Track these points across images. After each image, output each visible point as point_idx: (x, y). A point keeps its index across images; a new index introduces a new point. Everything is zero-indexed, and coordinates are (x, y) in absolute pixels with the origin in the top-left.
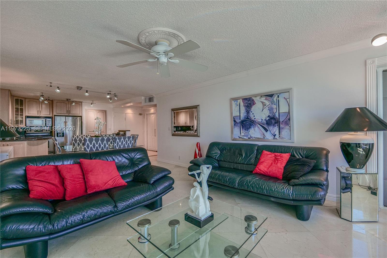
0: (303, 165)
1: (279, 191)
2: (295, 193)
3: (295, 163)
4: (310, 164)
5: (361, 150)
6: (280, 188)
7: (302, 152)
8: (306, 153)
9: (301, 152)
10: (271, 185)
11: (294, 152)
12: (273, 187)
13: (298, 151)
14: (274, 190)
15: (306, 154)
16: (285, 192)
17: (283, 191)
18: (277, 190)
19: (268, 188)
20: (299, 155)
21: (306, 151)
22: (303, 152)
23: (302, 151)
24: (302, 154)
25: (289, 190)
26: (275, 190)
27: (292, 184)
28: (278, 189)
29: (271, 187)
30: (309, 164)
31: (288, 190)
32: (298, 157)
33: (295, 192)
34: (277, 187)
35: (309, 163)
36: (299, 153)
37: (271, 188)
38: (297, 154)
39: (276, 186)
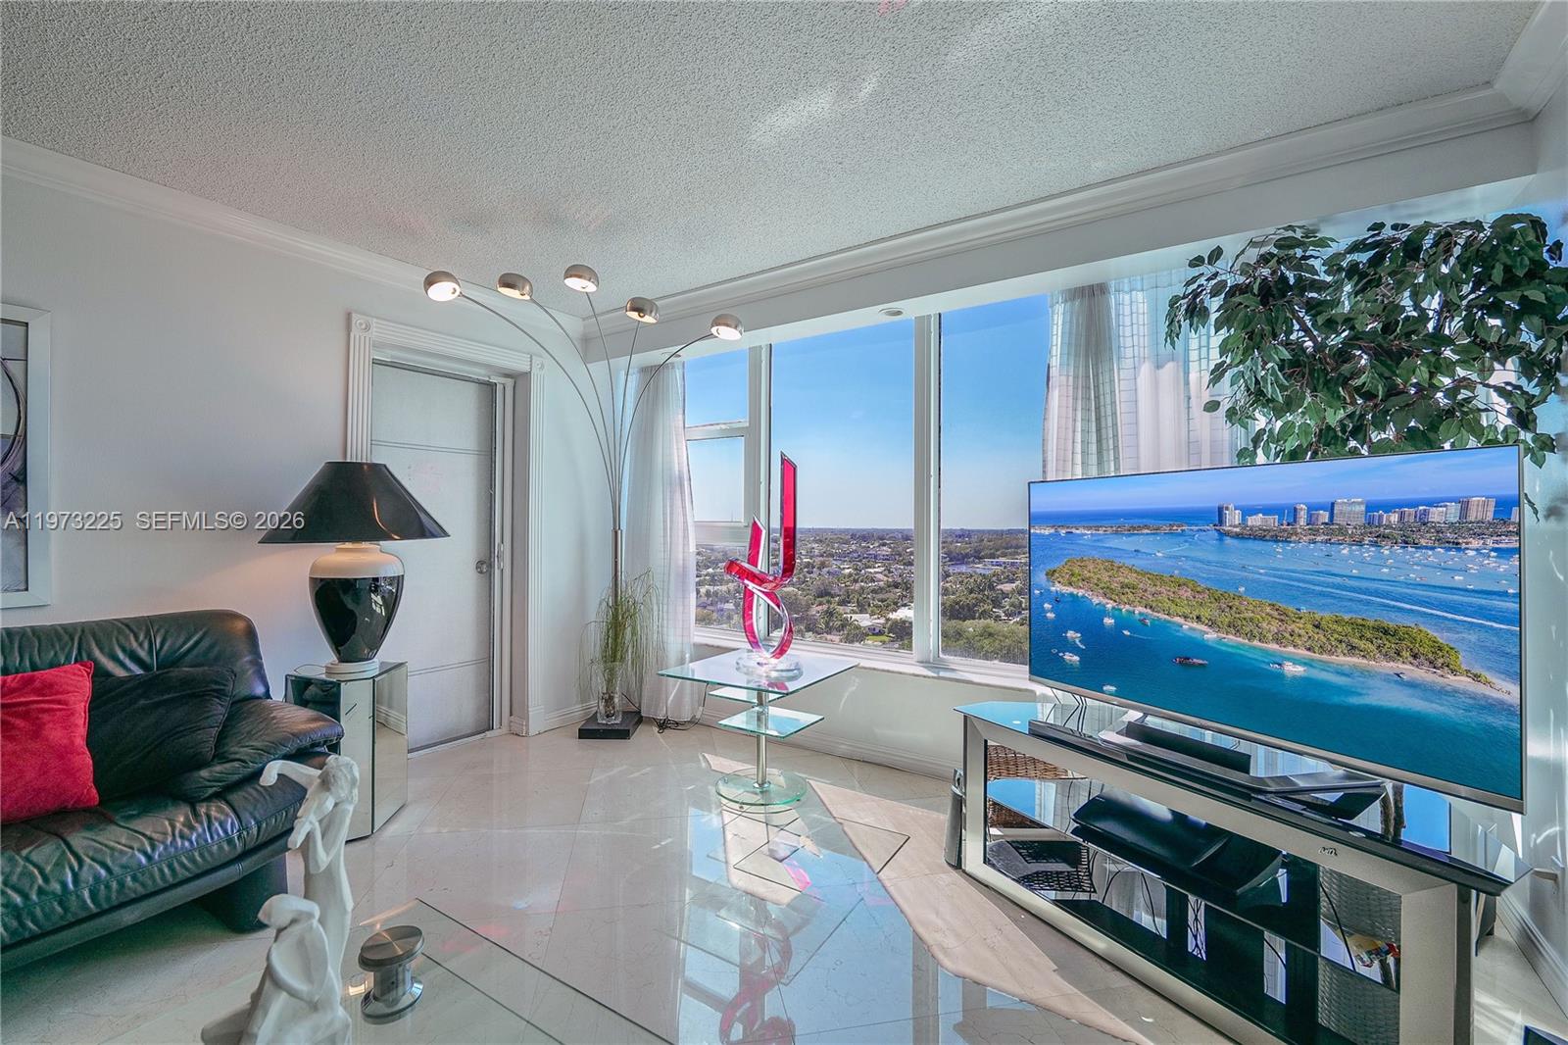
0: (193, 696)
1: (176, 848)
2: (255, 819)
3: (142, 702)
4: (225, 685)
5: (379, 599)
6: (174, 835)
7: (141, 645)
8: (162, 644)
9: (135, 645)
10: (112, 844)
11: (97, 653)
12: (132, 848)
13: (114, 640)
14: (143, 860)
15: (162, 653)
16: (206, 841)
17: (194, 838)
18: (165, 848)
19: (103, 872)
20: (128, 662)
21: (162, 631)
22: (146, 645)
23: (141, 638)
24: (143, 654)
25: (222, 818)
26: (149, 858)
27: (211, 791)
28: (163, 843)
29: (121, 852)
30: (222, 687)
31: (217, 824)
32: (120, 673)
33: (251, 814)
34: (155, 836)
35: (216, 683)
36: (124, 650)
37: (124, 860)
38: (114, 658)
39: (144, 835)
